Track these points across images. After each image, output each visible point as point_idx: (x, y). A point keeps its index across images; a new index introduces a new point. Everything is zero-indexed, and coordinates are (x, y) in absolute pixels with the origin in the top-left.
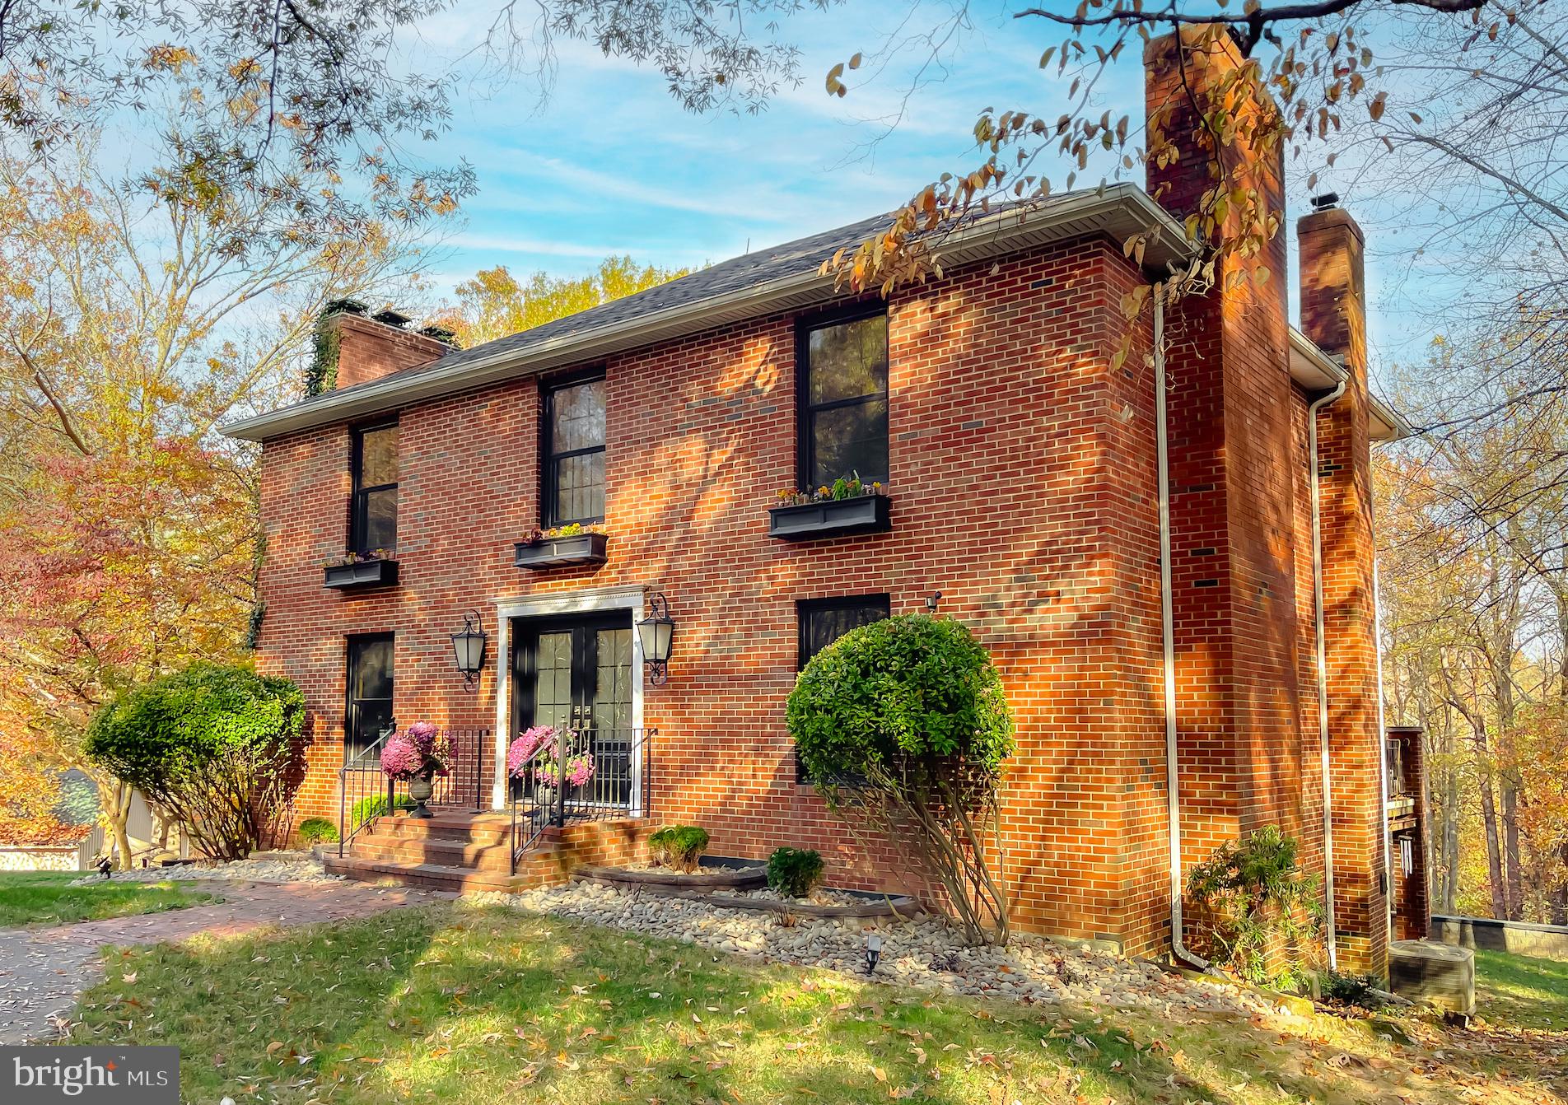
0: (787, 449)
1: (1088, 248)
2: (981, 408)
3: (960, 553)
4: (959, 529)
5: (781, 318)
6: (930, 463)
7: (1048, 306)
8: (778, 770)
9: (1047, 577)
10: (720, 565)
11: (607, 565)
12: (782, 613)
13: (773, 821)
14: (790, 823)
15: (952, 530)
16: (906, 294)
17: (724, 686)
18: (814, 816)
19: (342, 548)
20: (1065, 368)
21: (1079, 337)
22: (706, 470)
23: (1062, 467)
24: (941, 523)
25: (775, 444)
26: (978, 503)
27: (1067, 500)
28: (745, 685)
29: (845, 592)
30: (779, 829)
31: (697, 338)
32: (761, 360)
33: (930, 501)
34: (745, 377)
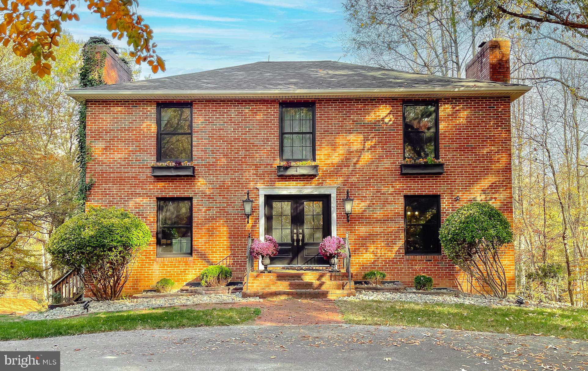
0: (400, 144)
1: (506, 100)
2: (472, 141)
3: (466, 184)
4: (465, 177)
5: (397, 99)
6: (455, 155)
7: (493, 114)
8: (397, 251)
9: (493, 193)
10: (371, 181)
11: (317, 177)
12: (399, 199)
13: (396, 268)
14: (403, 268)
15: (463, 177)
16: (445, 101)
17: (374, 223)
18: (412, 265)
19: (154, 158)
20: (499, 133)
21: (503, 125)
22: (364, 147)
23: (498, 162)
24: (459, 174)
25: (395, 142)
26: (471, 169)
27: (500, 171)
28: (383, 223)
29: (424, 193)
30: (398, 270)
31: (360, 100)
32: (388, 112)
33: (455, 167)
34: (382, 117)
